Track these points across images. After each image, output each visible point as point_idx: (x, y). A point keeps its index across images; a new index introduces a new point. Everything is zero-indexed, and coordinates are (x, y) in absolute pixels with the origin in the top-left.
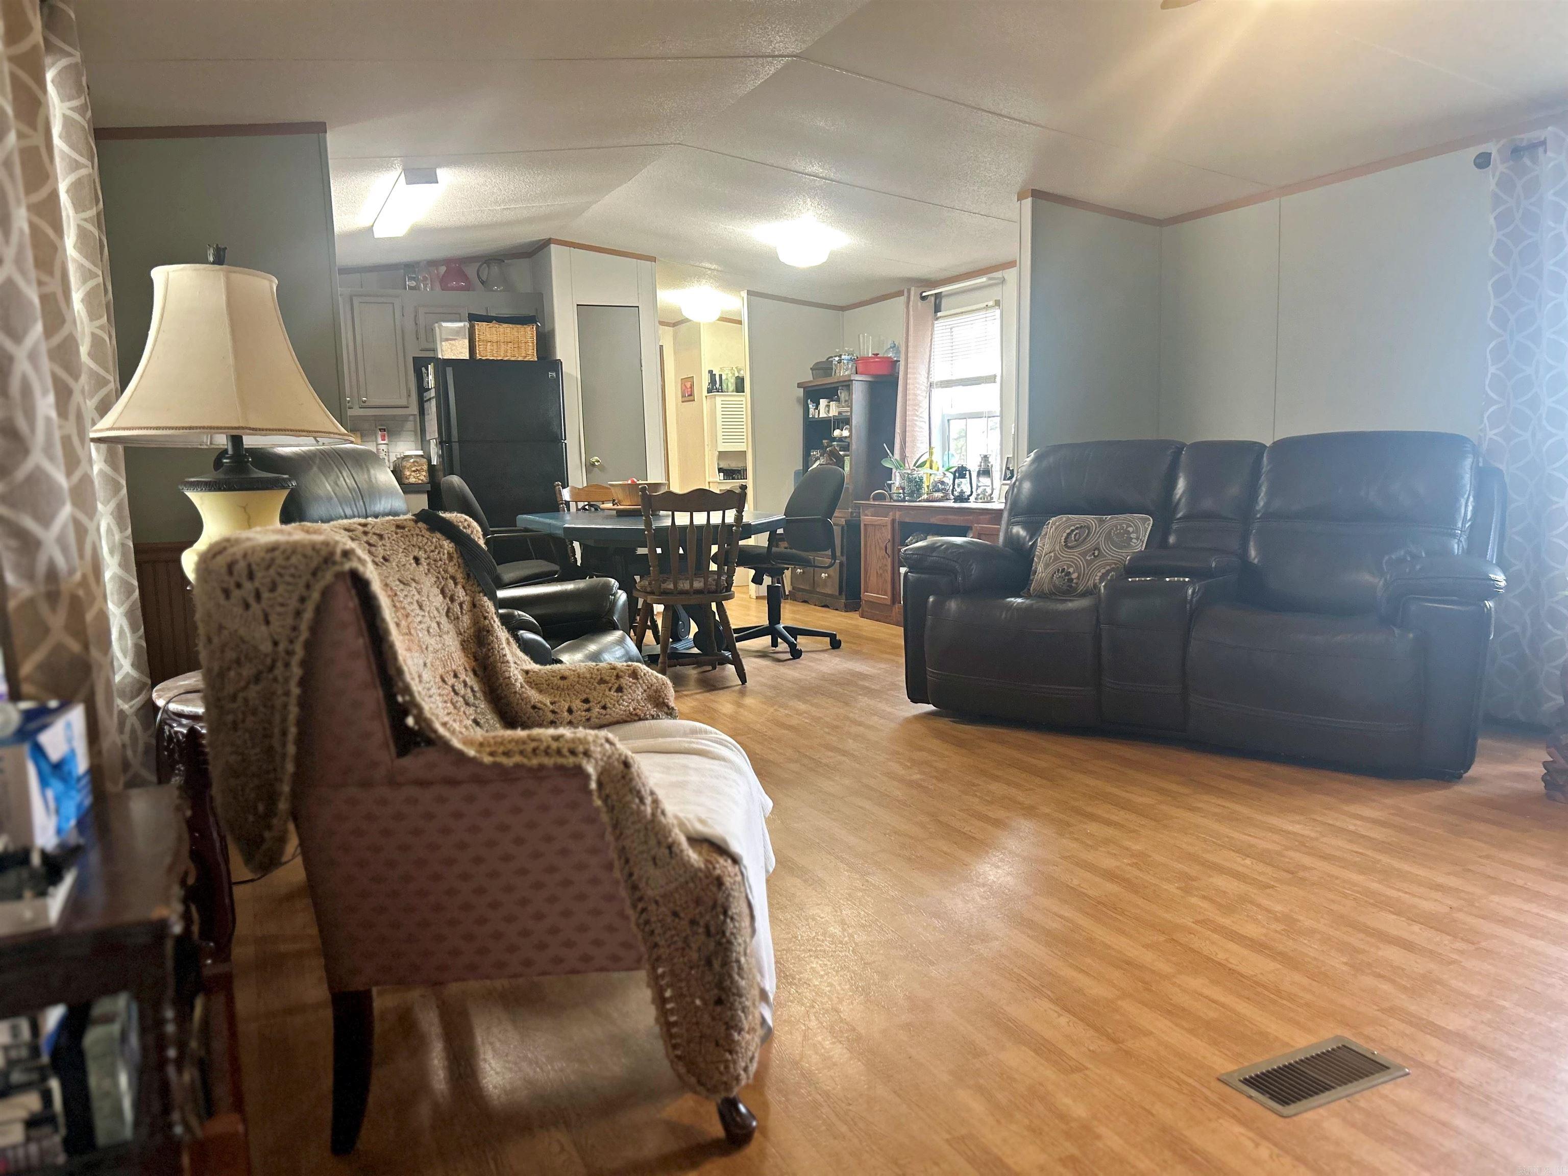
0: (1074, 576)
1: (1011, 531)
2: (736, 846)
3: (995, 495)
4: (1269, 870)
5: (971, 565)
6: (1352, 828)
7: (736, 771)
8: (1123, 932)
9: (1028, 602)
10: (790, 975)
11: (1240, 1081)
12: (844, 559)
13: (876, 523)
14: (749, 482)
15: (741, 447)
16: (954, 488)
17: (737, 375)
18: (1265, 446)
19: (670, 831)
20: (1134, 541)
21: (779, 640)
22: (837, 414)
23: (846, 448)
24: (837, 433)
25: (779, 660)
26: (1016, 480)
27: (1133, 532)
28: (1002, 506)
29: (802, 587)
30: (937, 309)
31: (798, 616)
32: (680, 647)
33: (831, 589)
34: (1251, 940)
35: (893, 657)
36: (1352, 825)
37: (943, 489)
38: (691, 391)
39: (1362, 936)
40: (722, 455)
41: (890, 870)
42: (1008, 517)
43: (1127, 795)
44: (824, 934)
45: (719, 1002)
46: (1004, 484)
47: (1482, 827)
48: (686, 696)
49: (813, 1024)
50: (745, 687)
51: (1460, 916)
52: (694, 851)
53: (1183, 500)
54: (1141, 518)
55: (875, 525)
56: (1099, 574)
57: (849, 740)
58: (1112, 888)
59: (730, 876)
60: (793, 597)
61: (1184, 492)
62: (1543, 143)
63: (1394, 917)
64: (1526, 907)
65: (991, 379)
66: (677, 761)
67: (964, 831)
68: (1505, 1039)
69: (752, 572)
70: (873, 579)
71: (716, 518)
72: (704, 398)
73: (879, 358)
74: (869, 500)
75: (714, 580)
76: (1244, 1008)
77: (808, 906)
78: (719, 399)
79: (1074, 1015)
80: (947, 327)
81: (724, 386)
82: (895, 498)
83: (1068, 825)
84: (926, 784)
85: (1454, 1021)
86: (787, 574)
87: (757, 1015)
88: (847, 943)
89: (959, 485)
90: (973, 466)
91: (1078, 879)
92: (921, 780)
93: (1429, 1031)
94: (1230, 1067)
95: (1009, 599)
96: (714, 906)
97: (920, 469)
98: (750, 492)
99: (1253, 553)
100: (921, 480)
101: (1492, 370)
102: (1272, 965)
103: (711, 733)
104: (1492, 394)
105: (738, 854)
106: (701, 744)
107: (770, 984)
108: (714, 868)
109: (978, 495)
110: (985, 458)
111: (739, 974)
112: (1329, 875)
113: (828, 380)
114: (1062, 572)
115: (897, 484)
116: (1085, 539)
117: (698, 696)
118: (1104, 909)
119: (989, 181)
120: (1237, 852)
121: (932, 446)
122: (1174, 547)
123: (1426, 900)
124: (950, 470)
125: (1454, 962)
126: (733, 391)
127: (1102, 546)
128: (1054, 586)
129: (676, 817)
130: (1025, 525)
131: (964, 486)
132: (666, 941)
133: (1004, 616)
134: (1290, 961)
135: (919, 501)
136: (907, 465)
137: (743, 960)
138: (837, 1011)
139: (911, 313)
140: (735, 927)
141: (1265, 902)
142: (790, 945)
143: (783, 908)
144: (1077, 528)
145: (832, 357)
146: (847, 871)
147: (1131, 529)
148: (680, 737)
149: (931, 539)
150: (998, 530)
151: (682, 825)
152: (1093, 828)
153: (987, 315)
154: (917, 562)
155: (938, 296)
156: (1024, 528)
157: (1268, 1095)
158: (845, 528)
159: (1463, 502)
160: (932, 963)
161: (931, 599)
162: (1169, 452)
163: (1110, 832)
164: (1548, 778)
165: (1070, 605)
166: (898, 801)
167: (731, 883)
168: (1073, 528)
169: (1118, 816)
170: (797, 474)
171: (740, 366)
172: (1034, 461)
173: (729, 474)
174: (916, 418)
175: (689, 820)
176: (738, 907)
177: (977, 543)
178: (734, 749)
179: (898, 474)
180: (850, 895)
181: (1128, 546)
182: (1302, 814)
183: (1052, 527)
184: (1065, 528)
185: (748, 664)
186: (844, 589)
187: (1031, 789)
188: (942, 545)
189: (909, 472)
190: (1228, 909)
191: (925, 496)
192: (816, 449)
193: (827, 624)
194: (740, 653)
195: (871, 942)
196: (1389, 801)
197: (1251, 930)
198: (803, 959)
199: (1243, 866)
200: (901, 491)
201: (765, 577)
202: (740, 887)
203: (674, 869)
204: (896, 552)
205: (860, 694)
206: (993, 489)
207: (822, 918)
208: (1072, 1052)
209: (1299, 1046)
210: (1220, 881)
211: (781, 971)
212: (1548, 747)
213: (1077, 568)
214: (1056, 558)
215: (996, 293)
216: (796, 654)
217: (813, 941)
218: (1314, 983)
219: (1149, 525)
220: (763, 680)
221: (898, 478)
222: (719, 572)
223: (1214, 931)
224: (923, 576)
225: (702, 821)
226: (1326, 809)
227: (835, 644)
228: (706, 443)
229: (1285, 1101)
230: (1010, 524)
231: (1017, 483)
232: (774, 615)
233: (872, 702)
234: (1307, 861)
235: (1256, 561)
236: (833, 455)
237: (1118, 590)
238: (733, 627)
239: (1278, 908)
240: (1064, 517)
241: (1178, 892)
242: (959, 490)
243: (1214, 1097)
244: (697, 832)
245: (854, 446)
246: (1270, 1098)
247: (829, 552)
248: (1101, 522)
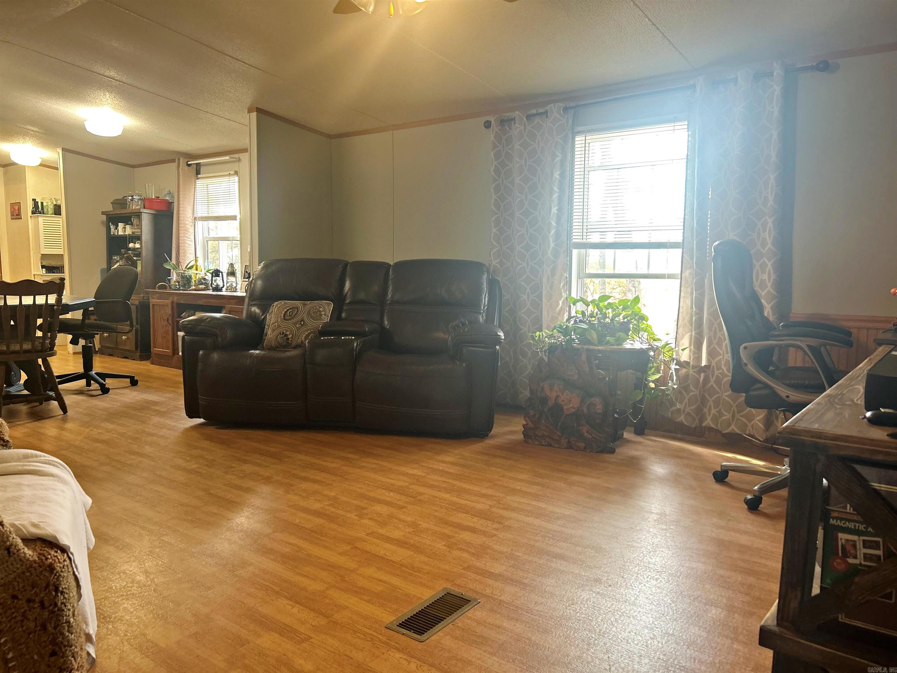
0: (290, 336)
1: (251, 310)
2: (64, 540)
3: (239, 287)
4: (403, 497)
5: (227, 331)
6: (441, 468)
7: (62, 483)
8: (326, 548)
9: (263, 352)
10: (108, 615)
11: (397, 625)
12: (138, 327)
13: (161, 304)
14: (66, 275)
15: (60, 252)
16: (212, 282)
17: (55, 203)
18: (391, 265)
19: (8, 537)
20: (323, 316)
21: (92, 382)
22: (131, 233)
23: (139, 255)
24: (131, 245)
25: (92, 396)
26: (253, 279)
27: (323, 311)
28: (244, 294)
29: (107, 345)
30: (198, 172)
31: (105, 365)
32: (13, 390)
33: (130, 346)
34: (397, 540)
35: (175, 389)
36: (442, 467)
37: (205, 283)
38: (19, 212)
39: (451, 528)
40: (44, 257)
41: (179, 530)
42: (249, 301)
43: (325, 463)
44: (132, 582)
45: (54, 654)
46: (244, 281)
47: (498, 461)
48: (19, 425)
49: (127, 647)
50: (67, 416)
51: (494, 510)
52: (29, 549)
53: (349, 293)
54: (327, 303)
55: (160, 305)
56: (304, 335)
57: (146, 446)
58: (319, 521)
59: (60, 562)
60: (102, 352)
61: (349, 289)
62: (514, 119)
63: (465, 515)
64: (522, 500)
65: (234, 218)
66: (12, 481)
67: (227, 498)
68: (521, 574)
69: (70, 337)
70: (159, 340)
71: (40, 300)
72: (29, 217)
73: (159, 200)
74: (155, 289)
75: (40, 343)
76: (396, 581)
77: (119, 565)
78: (41, 219)
79: (301, 605)
80: (205, 184)
81: (45, 210)
82: (173, 288)
83: (291, 485)
84: (200, 471)
85: (498, 568)
86: (97, 338)
87: (84, 654)
88: (149, 586)
89: (215, 281)
90: (224, 269)
91: (300, 518)
92: (197, 468)
93: (487, 576)
94: (392, 618)
95: (251, 351)
96: (48, 585)
97: (189, 270)
98: (67, 283)
99: (386, 323)
100: (190, 277)
101: (494, 230)
102: (408, 553)
103: (41, 456)
104: (495, 243)
105: (65, 545)
106: (33, 466)
107: (92, 629)
108: (47, 559)
109: (228, 287)
110: (232, 265)
111: (68, 632)
112: (433, 497)
113: (124, 211)
114: (282, 335)
115: (174, 279)
116: (296, 314)
117: (28, 425)
118: (315, 535)
119: (230, 98)
120: (385, 489)
121: (197, 256)
122: (345, 319)
123: (479, 503)
124: (209, 272)
125: (495, 535)
126: (52, 214)
127: (305, 319)
128: (278, 343)
129: (13, 525)
130: (259, 306)
131: (219, 281)
132: (7, 618)
133: (248, 361)
134: (417, 549)
135: (190, 290)
136: (180, 267)
137: (72, 620)
138: (144, 635)
139: (181, 174)
140: (64, 598)
141: (402, 517)
142: (107, 594)
143: (101, 569)
144: (290, 309)
145: (127, 197)
146: (148, 535)
147: (321, 309)
148: (14, 462)
149: (199, 315)
150: (242, 309)
151: (18, 530)
152: (305, 485)
153: (230, 179)
154: (189, 329)
155: (198, 165)
156: (258, 308)
157: (412, 631)
158: (139, 307)
159: (483, 296)
160: (209, 588)
161: (201, 352)
162: (340, 266)
163: (316, 487)
164: (525, 432)
165: (288, 354)
166: (182, 484)
167: (60, 567)
168: (288, 308)
169: (320, 476)
170: (102, 271)
171: (57, 198)
172: (263, 268)
173: (50, 269)
174: (186, 239)
175: (23, 526)
176: (68, 583)
177: (229, 317)
178: (60, 466)
179: (175, 273)
180: (151, 552)
181: (320, 319)
182: (417, 463)
183: (275, 308)
184: (284, 308)
185: (68, 400)
186: (139, 346)
187: (268, 466)
188: (207, 319)
189: (182, 272)
190: (383, 524)
191: (194, 287)
192: (116, 255)
193: (127, 369)
194: (61, 392)
195: (167, 581)
196: (457, 451)
197: (397, 534)
198: (117, 603)
199: (389, 497)
200: (177, 284)
201: (80, 340)
202: (68, 569)
203: (12, 564)
204: (175, 323)
205: (153, 415)
206: (237, 284)
207: (131, 571)
208: (302, 629)
209: (426, 598)
210: (379, 508)
211: (101, 614)
212: (525, 417)
213: (291, 332)
214: (279, 326)
215: (235, 166)
216: (105, 390)
217: (124, 588)
218: (431, 560)
219: (331, 307)
220: (80, 410)
221: (175, 275)
222: (44, 337)
223: (378, 538)
224: (195, 338)
225: (35, 525)
226: (428, 459)
227: (134, 382)
228: (31, 248)
229: (421, 632)
230: (250, 305)
231: (253, 281)
232: (88, 365)
233: (162, 420)
234: (422, 489)
235: (388, 327)
236: (129, 259)
237: (316, 345)
238: (55, 374)
239: (409, 519)
240: (283, 302)
241: (356, 518)
242: (215, 284)
243: (384, 639)
244: (31, 534)
245: (144, 254)
246: (414, 632)
247: (128, 323)
248: (305, 305)
